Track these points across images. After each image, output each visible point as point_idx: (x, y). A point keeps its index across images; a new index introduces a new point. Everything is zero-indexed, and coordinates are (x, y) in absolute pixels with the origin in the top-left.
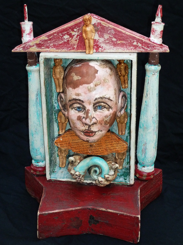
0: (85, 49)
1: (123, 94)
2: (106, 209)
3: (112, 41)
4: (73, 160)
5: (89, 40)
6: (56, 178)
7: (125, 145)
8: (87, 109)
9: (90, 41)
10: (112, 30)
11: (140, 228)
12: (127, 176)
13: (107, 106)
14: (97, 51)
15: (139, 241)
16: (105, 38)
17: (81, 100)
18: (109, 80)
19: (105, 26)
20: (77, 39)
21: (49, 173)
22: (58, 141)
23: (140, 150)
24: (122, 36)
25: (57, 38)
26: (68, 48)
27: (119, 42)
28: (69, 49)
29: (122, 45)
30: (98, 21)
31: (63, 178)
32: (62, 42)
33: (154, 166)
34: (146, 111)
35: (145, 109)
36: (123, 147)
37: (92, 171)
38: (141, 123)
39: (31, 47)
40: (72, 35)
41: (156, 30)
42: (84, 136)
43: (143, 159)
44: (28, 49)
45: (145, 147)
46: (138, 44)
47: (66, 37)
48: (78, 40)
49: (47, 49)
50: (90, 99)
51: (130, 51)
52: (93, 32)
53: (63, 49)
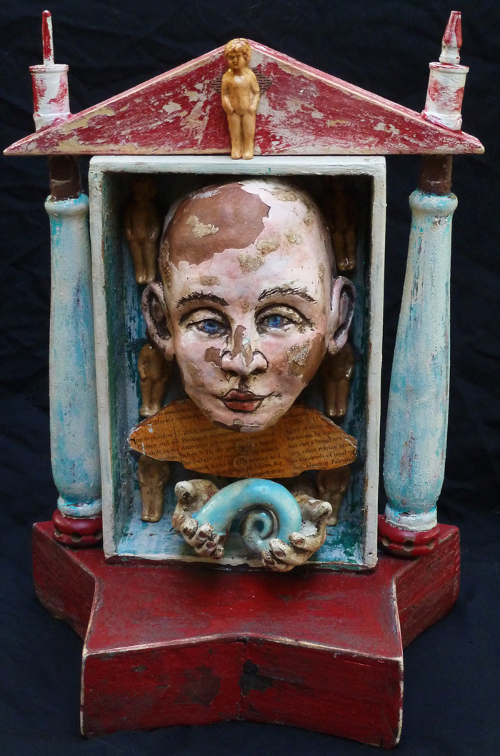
0: (229, 145)
1: (343, 283)
2: (296, 640)
3: (312, 120)
4: (189, 491)
5: (242, 116)
6: (134, 552)
7: (350, 445)
8: (234, 327)
9: (245, 117)
10: (310, 86)
11: (402, 696)
12: (354, 545)
13: (297, 316)
14: (265, 151)
15: (398, 740)
16: (288, 112)
17: (218, 299)
18: (304, 236)
19: (289, 75)
20: (203, 114)
21: (114, 537)
22: (142, 436)
23: (395, 462)
24: (341, 105)
25: (143, 112)
26: (176, 142)
27: (330, 123)
28: (181, 144)
29: (342, 132)
30: (268, 57)
31: (155, 552)
32: (160, 123)
33: (436, 512)
34: (413, 338)
35: (410, 332)
36: (342, 451)
37: (249, 525)
38: (397, 374)
39: (62, 139)
40: (191, 100)
41: (445, 85)
42: (224, 410)
43: (405, 490)
44: (52, 145)
45: (409, 451)
46: (389, 128)
47: (172, 107)
48: (206, 118)
49: (112, 146)
50: (245, 295)
51: (366, 150)
52: (254, 93)
53: (159, 145)
